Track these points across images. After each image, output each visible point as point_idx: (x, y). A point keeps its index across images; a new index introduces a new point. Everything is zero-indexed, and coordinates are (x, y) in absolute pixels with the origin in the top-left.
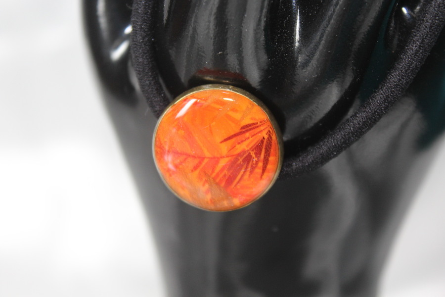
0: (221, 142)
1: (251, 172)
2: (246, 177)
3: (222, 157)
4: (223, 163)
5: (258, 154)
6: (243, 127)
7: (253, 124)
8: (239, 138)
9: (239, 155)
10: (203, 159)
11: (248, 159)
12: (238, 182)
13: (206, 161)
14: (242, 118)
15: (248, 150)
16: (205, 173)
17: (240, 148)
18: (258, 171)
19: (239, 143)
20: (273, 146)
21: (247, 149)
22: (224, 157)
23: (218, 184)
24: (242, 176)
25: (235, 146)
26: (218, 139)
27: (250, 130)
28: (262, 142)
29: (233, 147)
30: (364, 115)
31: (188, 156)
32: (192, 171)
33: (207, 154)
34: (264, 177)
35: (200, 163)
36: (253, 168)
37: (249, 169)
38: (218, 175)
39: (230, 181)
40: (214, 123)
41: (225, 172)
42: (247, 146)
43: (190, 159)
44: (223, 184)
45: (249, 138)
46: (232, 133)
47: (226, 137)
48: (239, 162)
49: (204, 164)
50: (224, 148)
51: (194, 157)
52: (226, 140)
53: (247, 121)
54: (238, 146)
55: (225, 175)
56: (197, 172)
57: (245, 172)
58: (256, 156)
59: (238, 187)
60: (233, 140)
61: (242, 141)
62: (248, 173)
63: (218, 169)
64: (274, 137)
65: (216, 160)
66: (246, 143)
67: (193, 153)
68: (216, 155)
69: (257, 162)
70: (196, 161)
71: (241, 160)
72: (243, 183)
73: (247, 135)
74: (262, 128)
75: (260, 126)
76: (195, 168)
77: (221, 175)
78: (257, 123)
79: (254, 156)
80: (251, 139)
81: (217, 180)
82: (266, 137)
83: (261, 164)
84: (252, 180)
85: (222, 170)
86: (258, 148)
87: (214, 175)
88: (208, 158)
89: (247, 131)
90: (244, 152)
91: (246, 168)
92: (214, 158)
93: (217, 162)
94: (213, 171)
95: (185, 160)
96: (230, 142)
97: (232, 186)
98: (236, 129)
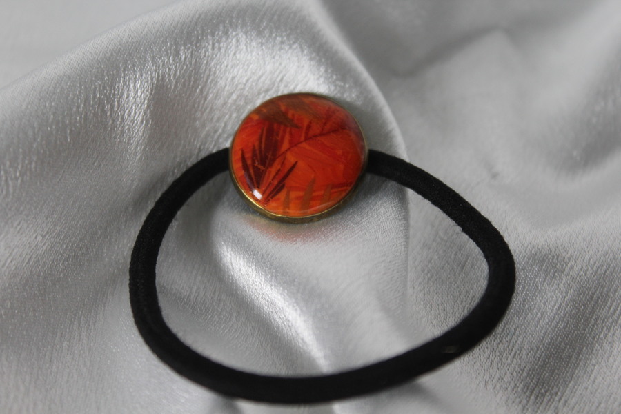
0: (296, 162)
1: (254, 151)
2: (257, 144)
3: (289, 149)
4: (286, 145)
5: (256, 169)
6: (283, 186)
7: (275, 195)
8: (282, 174)
9: (273, 160)
10: (306, 139)
11: (263, 161)
12: (262, 135)
13: (302, 138)
14: (288, 194)
15: (267, 168)
16: (297, 127)
17: (276, 166)
18: (248, 155)
19: (279, 170)
21: (270, 169)
22: (286, 151)
23: (280, 123)
24: (260, 143)
25: (282, 165)
26: (301, 164)
27: (275, 188)
28: (258, 183)
29: (283, 164)
31: (321, 134)
32: (310, 122)
33: (305, 145)
34: (240, 152)
35: (307, 133)
36: (254, 155)
37: (258, 152)
38: (284, 131)
39: (271, 132)
40: (313, 176)
41: (279, 138)
42: (270, 172)
43: (318, 132)
44: (275, 126)
45: (272, 180)
46: (290, 176)
47: (295, 169)
48: (270, 153)
49: (303, 135)
50: (291, 158)
51: (315, 136)
52: (294, 166)
53: (282, 195)
54: (279, 167)
55: (278, 135)
56: (306, 123)
57: (260, 147)
58: (257, 167)
59: (260, 131)
60: (286, 170)
61: (277, 174)
62: (257, 148)
63: (287, 137)
65: (293, 144)
66: (273, 173)
67: (319, 138)
68: (296, 149)
69: (253, 162)
70: (311, 133)
71: (270, 156)
72: (257, 137)
73: (276, 182)
75: (268, 197)
76: (309, 127)
77: (281, 132)
78: (272, 198)
79: (260, 166)
80: (270, 180)
81: (282, 127)
83: (249, 162)
84: (250, 144)
85: (283, 138)
86: (259, 175)
87: (288, 130)
88: (301, 142)
89: (277, 185)
90: (271, 165)
91: (260, 151)
92: (296, 145)
93: (291, 143)
94: (290, 132)
95: (323, 130)
96: (288, 166)
97: (265, 129)
98: (288, 182)
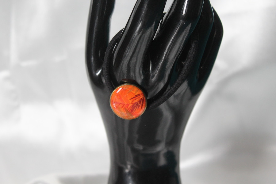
0: (130, 100)
1: (138, 108)
2: (137, 109)
3: (130, 104)
4: (130, 105)
6: (136, 96)
8: (134, 99)
9: (135, 103)
10: (124, 104)
11: (137, 104)
13: (125, 105)
14: (136, 93)
16: (125, 109)
18: (140, 108)
20: (144, 101)
23: (129, 112)
24: (136, 109)
27: (138, 96)
28: (141, 99)
29: (133, 101)
30: (170, 92)
31: (120, 104)
33: (126, 103)
34: (142, 109)
35: (124, 106)
36: (139, 107)
38: (129, 109)
39: (132, 111)
41: (131, 108)
42: (137, 100)
43: (121, 105)
44: (130, 112)
46: (133, 97)
47: (131, 98)
50: (130, 101)
51: (122, 104)
52: (131, 99)
53: (137, 94)
55: (131, 109)
56: (123, 108)
59: (135, 112)
60: (133, 99)
62: (137, 108)
63: (128, 108)
64: (144, 98)
65: (128, 105)
67: (122, 103)
68: (128, 103)
69: (140, 105)
70: (122, 105)
71: (135, 105)
72: (136, 111)
73: (137, 98)
74: (141, 96)
76: (122, 107)
77: (130, 109)
79: (139, 103)
81: (129, 111)
82: (142, 98)
83: (141, 106)
85: (130, 107)
86: (140, 101)
87: (128, 109)
90: (136, 102)
93: (129, 105)
94: (127, 108)
95: (119, 105)
96: (132, 100)
97: (133, 112)
98: (134, 96)
